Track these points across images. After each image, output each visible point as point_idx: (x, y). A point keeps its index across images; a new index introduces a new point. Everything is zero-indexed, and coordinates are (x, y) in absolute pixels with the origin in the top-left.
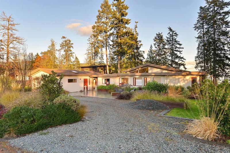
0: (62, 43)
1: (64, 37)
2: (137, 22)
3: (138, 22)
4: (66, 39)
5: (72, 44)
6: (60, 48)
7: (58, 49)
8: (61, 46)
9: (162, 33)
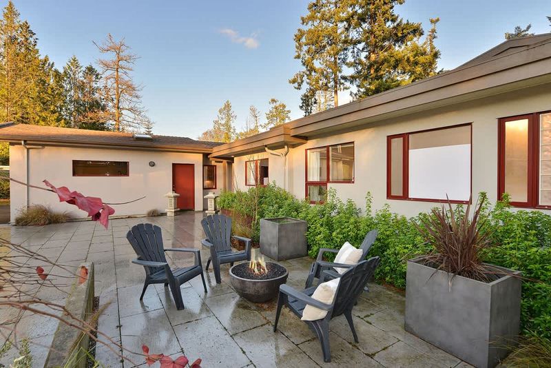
0: (271, 112)
1: (273, 101)
2: (434, 19)
3: (438, 20)
4: (278, 104)
5: (289, 112)
6: (267, 121)
7: (263, 125)
8: (268, 118)
9: (529, 27)
